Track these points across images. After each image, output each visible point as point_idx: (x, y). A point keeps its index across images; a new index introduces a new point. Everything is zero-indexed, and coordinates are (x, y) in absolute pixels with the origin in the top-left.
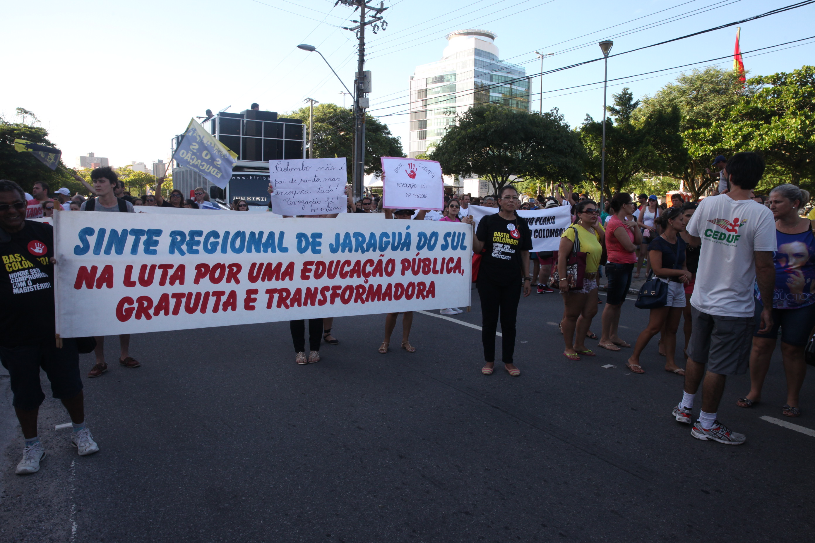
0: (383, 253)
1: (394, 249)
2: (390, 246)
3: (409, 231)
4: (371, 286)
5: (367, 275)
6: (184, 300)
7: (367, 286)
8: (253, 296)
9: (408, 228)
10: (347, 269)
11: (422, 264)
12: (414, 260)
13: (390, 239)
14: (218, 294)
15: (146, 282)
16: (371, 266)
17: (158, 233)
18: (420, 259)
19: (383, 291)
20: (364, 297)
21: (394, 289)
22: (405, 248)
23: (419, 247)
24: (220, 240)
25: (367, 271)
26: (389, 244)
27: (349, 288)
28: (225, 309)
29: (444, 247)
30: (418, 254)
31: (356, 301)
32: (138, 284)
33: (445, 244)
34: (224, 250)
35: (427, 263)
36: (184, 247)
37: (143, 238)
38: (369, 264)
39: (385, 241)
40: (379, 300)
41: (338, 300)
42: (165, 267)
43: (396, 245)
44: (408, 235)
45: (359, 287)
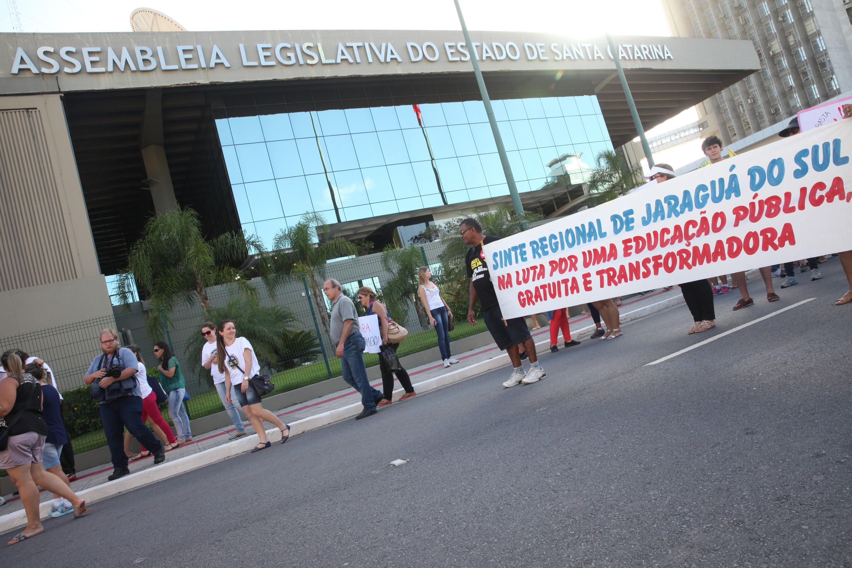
0: (703, 210)
1: (717, 200)
2: (710, 199)
3: (733, 172)
4: (696, 249)
5: (689, 238)
6: (547, 289)
7: (690, 249)
8: (588, 279)
9: (733, 167)
10: (667, 237)
11: (765, 206)
12: (752, 205)
13: (710, 191)
14: (565, 281)
15: (526, 281)
16: (694, 227)
17: (523, 246)
18: (761, 202)
19: (712, 250)
20: (690, 261)
21: (726, 246)
22: (733, 194)
23: (755, 187)
24: (558, 240)
25: (690, 234)
26: (708, 198)
27: (671, 255)
28: (572, 293)
29: (799, 174)
30: (756, 196)
31: (681, 267)
32: (522, 282)
33: (800, 168)
34: (563, 248)
35: (774, 202)
36: (540, 251)
37: (518, 251)
38: (691, 226)
39: (704, 195)
40: (709, 261)
41: (662, 270)
42: (534, 268)
43: (718, 195)
44: (733, 178)
45: (680, 252)
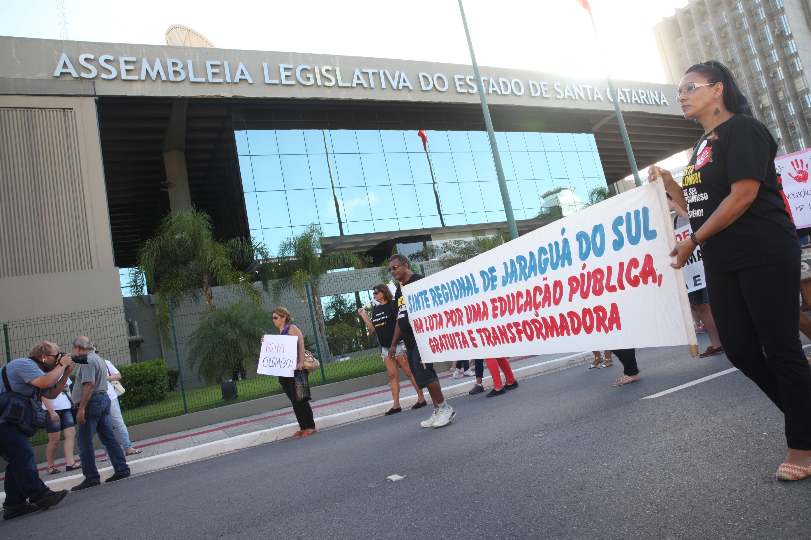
0: (545, 276)
1: (555, 267)
2: (549, 265)
3: (565, 236)
5: (538, 306)
6: (447, 340)
9: (564, 230)
10: (521, 301)
11: (593, 280)
12: (582, 275)
13: (548, 256)
18: (589, 273)
19: (559, 323)
20: (544, 332)
22: (566, 262)
23: (584, 256)
25: (537, 302)
26: (548, 262)
29: (618, 245)
30: (584, 266)
31: (538, 337)
32: (430, 329)
33: (617, 239)
35: (599, 277)
36: (437, 300)
37: (423, 297)
39: (544, 260)
40: (558, 335)
41: (524, 337)
43: (555, 261)
44: (565, 241)
